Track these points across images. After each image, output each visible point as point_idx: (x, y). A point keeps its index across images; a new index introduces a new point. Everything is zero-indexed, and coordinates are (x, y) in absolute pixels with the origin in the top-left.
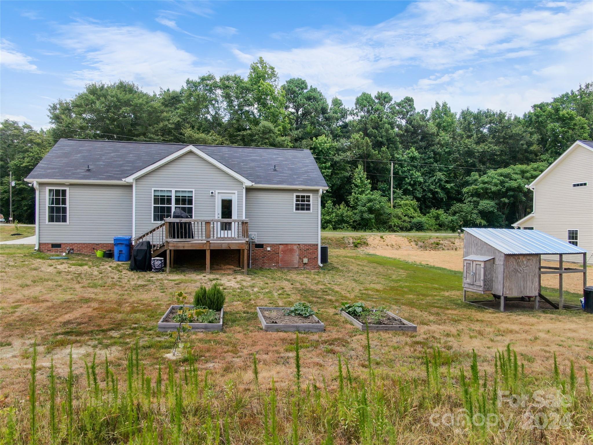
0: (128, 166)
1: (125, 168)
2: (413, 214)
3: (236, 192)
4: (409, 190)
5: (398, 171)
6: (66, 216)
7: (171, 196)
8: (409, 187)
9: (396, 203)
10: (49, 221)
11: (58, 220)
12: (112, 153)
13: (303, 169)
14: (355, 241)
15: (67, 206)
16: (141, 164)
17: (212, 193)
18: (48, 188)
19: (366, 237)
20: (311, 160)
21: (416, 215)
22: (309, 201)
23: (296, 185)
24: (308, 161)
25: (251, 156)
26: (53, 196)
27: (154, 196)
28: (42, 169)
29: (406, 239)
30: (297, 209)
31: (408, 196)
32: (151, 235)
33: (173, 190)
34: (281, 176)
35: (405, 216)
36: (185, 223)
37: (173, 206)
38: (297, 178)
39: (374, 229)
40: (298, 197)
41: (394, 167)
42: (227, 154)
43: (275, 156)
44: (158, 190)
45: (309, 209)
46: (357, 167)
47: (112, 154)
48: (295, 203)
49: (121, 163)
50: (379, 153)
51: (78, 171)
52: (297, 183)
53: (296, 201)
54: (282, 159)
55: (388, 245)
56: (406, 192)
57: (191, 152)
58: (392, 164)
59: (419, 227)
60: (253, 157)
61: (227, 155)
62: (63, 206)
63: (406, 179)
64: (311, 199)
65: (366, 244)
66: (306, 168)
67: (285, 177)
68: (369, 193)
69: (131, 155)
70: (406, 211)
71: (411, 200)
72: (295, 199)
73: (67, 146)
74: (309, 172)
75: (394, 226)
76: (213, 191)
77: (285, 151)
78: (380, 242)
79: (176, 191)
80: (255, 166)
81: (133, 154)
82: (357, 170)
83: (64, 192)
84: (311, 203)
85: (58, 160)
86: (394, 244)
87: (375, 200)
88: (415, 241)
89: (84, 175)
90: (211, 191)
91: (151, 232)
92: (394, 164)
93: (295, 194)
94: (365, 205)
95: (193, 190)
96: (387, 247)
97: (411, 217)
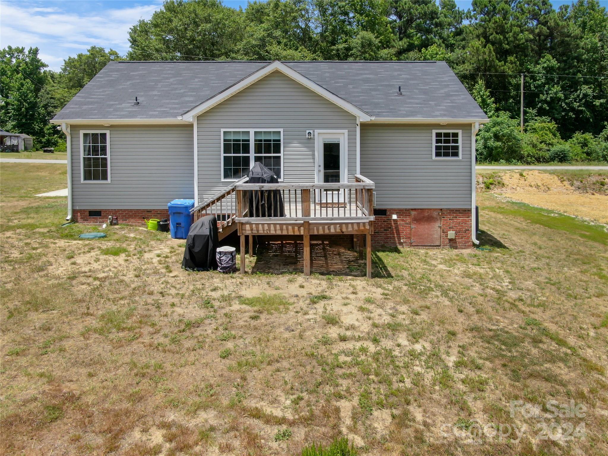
0: (191, 96)
1: (187, 99)
2: (552, 140)
3: (346, 131)
4: (545, 109)
5: (530, 86)
6: (106, 171)
7: (249, 141)
8: (545, 106)
9: (528, 126)
10: (85, 179)
11: (96, 178)
12: (171, 77)
13: (442, 91)
14: (485, 180)
15: (108, 156)
16: (208, 92)
17: (309, 133)
18: (82, 132)
19: (499, 174)
20: (450, 76)
21: (555, 141)
22: (456, 141)
23: (437, 116)
24: (447, 79)
25: (361, 74)
26: (90, 143)
27: (225, 140)
28: (76, 104)
29: (556, 178)
30: (438, 154)
31: (544, 118)
32: (218, 204)
33: (252, 131)
34: (411, 103)
35: (541, 143)
36: (269, 192)
37: (252, 155)
38: (436, 105)
39: (501, 161)
40: (438, 135)
41: (524, 80)
42: (329, 72)
43: (396, 73)
44: (230, 132)
45: (456, 154)
46: (477, 82)
47: (171, 80)
48: (434, 144)
49: (182, 91)
50: (505, 64)
51: (123, 105)
52: (437, 113)
53: (437, 143)
54: (408, 77)
55: (531, 186)
56: (541, 113)
57: (276, 73)
58: (522, 76)
59: (562, 158)
60: (365, 76)
61: (327, 75)
62: (103, 156)
63: (541, 95)
64: (460, 138)
65: (502, 185)
66: (446, 90)
67: (417, 104)
68: (494, 114)
69: (196, 80)
70: (542, 136)
71: (548, 122)
72: (434, 138)
73: (117, 71)
74: (452, 96)
75: (528, 156)
76: (311, 132)
77: (410, 65)
78: (521, 182)
79: (255, 132)
80: (370, 89)
81: (199, 78)
82: (477, 86)
83: (104, 136)
84: (460, 144)
85: (101, 90)
86: (539, 184)
87: (502, 123)
88: (569, 180)
89: (130, 112)
90: (308, 132)
91: (219, 199)
92: (525, 76)
93: (434, 132)
94: (490, 129)
95: (281, 130)
96: (530, 188)
97: (549, 144)
